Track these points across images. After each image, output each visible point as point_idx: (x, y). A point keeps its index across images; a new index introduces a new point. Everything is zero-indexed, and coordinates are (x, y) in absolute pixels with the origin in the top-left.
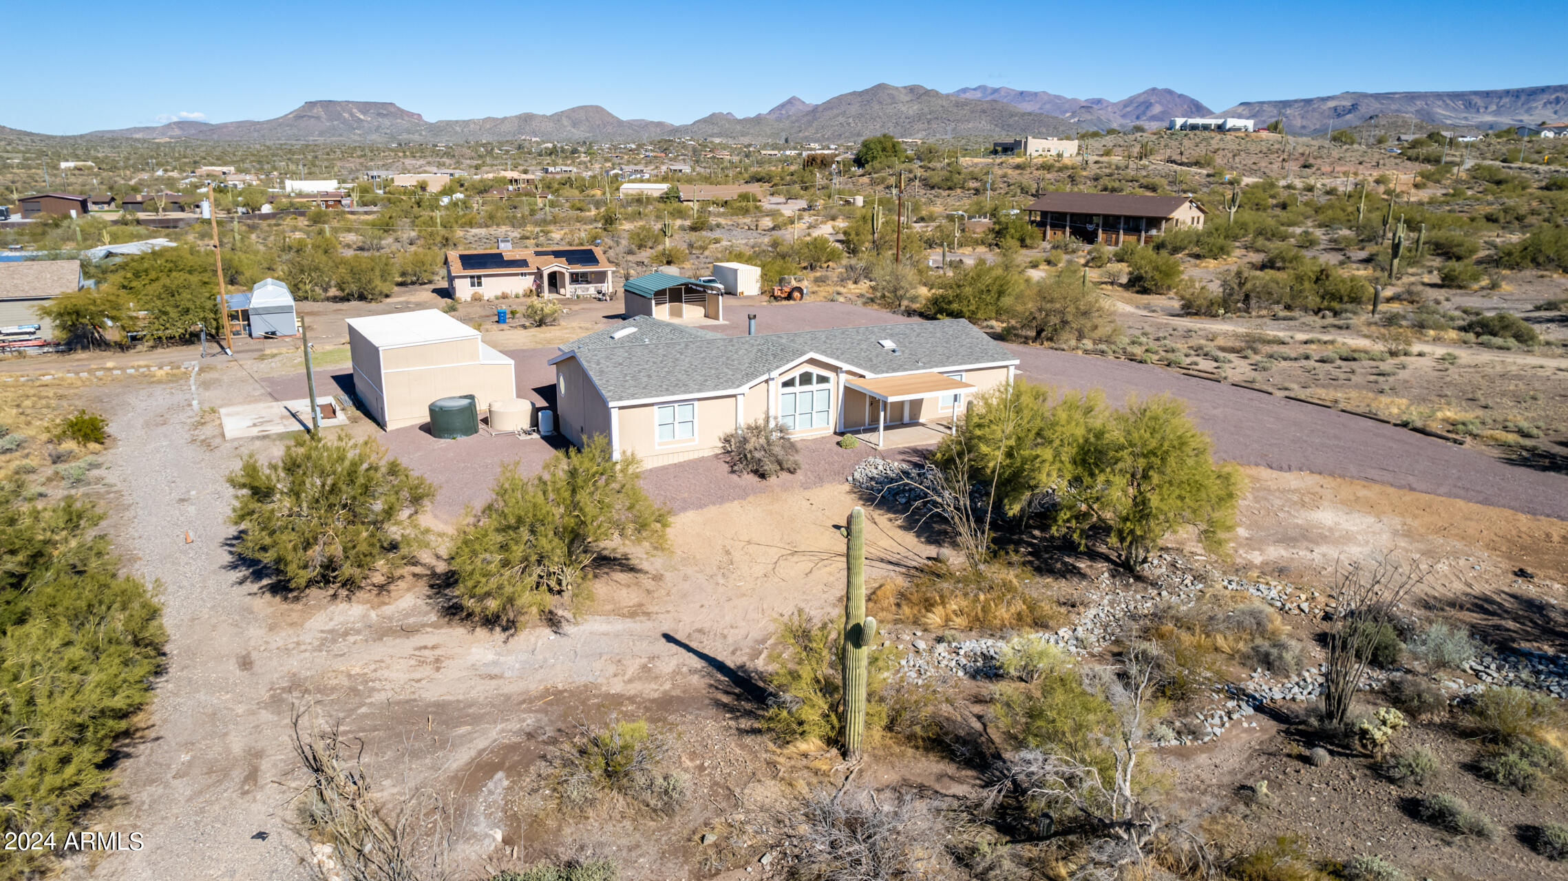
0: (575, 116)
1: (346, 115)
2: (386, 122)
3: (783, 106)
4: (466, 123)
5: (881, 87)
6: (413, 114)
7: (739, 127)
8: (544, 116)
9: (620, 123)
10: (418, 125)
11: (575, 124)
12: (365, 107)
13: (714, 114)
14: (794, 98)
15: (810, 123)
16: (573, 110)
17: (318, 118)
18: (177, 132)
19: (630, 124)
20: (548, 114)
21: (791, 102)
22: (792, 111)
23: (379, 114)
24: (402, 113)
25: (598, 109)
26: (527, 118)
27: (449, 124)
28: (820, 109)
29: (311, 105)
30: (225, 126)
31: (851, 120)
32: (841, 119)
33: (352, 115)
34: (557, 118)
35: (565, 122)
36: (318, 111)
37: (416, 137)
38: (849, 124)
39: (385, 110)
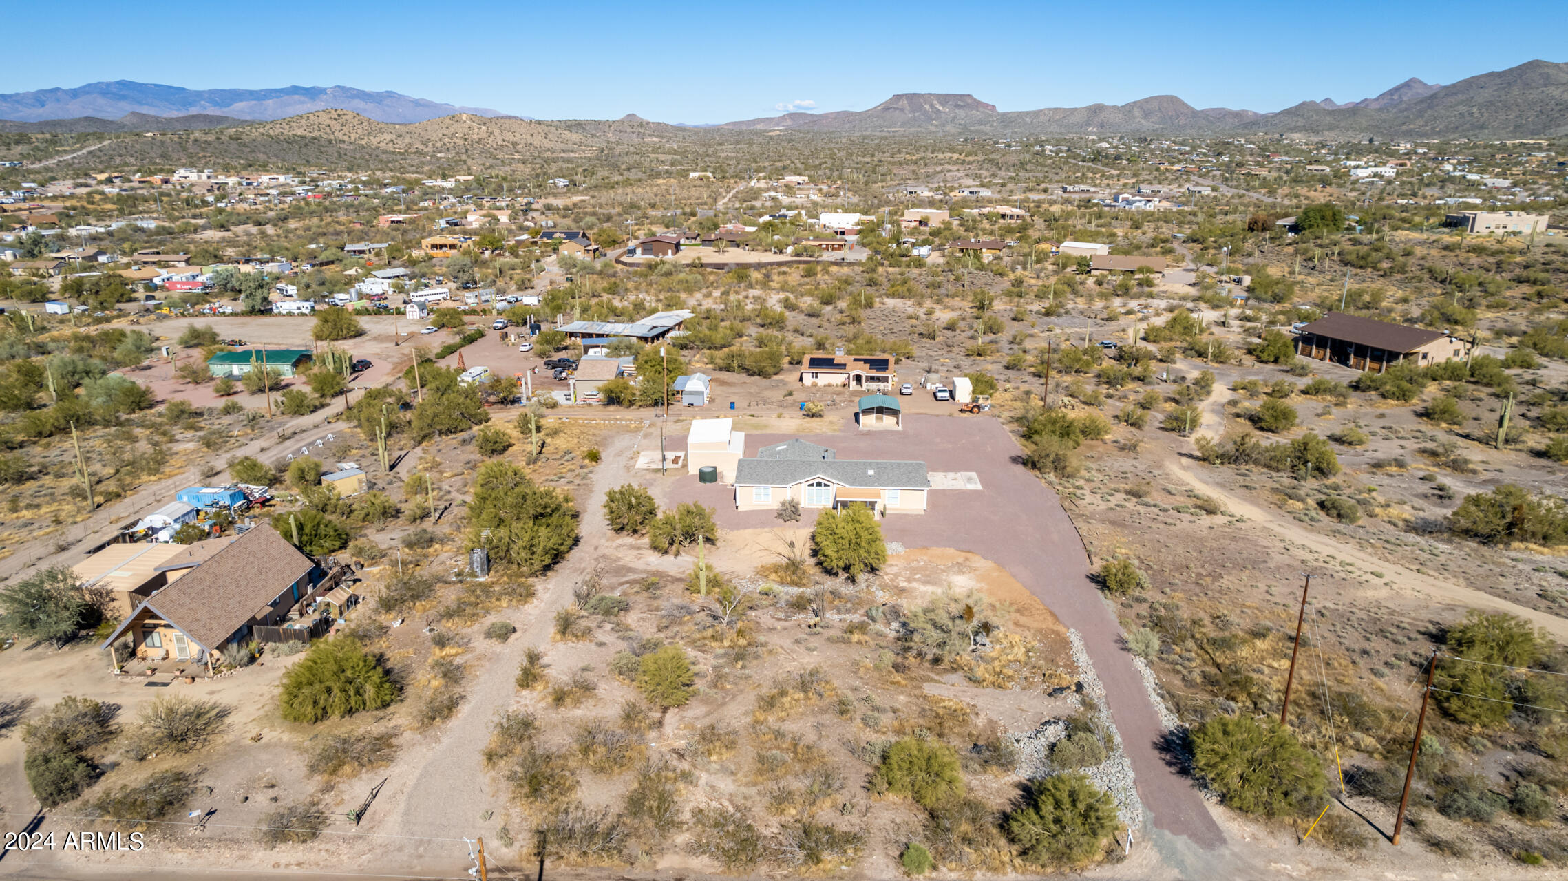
0: (1146, 107)
1: (927, 107)
2: (962, 113)
3: (1397, 89)
4: (1038, 113)
5: (1534, 65)
6: (988, 105)
7: (1329, 119)
8: (1115, 107)
9: (1195, 114)
10: (991, 116)
11: (1146, 115)
12: (945, 99)
13: (1304, 104)
14: (1413, 80)
15: (1420, 114)
16: (1147, 100)
17: (902, 110)
18: (789, 122)
19: (1205, 114)
20: (1120, 104)
21: (1407, 85)
22: (1408, 96)
23: (957, 106)
24: (978, 104)
25: (1173, 100)
26: (1097, 109)
27: (1021, 115)
28: (1442, 95)
29: (898, 97)
30: (825, 116)
31: (1475, 109)
32: (1462, 109)
33: (932, 106)
34: (1128, 109)
35: (1137, 112)
36: (904, 103)
37: (987, 128)
38: (1471, 114)
39: (962, 101)
